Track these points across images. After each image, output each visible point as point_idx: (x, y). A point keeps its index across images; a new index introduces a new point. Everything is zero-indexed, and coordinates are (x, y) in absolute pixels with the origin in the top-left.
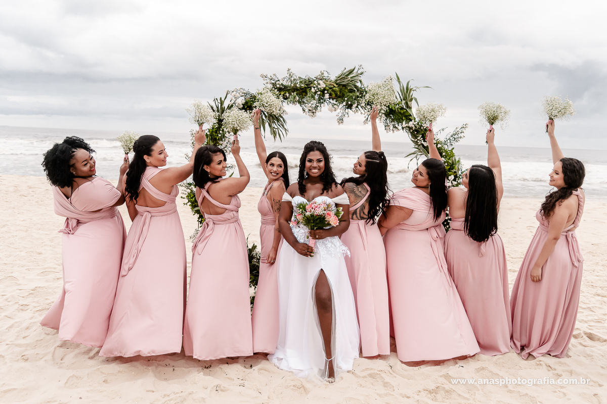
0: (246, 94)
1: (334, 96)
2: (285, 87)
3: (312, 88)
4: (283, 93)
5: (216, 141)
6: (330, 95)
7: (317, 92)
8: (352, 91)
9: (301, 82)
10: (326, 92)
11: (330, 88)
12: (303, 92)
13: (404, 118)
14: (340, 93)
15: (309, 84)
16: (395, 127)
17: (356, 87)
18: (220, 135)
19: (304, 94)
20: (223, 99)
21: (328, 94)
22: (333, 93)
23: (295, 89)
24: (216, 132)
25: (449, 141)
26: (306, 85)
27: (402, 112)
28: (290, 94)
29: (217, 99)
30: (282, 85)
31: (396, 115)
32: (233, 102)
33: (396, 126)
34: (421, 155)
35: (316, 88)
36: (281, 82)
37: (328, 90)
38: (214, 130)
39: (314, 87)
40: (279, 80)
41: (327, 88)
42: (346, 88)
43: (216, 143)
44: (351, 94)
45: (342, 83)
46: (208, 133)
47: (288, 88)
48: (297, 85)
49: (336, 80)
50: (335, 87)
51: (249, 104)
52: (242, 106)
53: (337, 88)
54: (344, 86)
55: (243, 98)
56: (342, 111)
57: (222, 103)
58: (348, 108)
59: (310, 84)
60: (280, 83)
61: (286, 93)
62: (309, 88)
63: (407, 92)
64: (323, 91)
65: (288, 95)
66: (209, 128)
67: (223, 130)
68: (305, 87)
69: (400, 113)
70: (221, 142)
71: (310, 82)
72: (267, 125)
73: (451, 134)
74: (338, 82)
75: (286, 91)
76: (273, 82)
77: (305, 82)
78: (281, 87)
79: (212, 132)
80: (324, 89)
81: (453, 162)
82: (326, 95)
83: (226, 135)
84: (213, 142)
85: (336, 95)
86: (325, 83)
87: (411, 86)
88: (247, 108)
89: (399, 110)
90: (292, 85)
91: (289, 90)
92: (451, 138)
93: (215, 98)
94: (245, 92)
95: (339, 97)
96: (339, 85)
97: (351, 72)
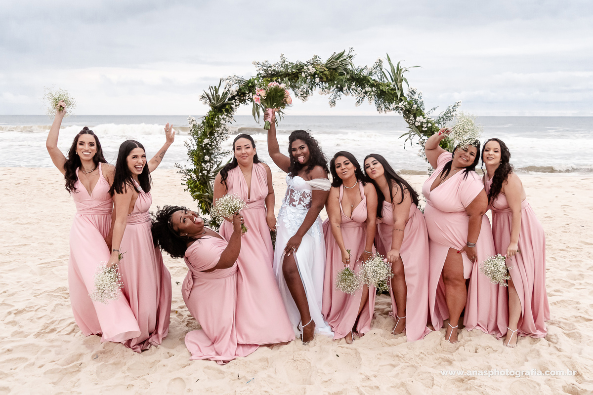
0: (240, 81)
1: (325, 79)
2: (278, 72)
3: (303, 73)
4: (275, 79)
5: (212, 128)
6: (321, 78)
7: (308, 76)
8: (342, 74)
9: (292, 67)
10: (316, 76)
11: (320, 72)
12: (295, 77)
13: (395, 99)
14: (331, 77)
15: (300, 68)
16: (387, 108)
17: (346, 70)
18: (215, 123)
19: (296, 79)
20: (217, 87)
21: (319, 79)
22: (324, 77)
23: (287, 75)
24: (212, 120)
25: (442, 120)
26: (298, 70)
27: (393, 93)
28: (282, 80)
29: (212, 87)
30: (274, 70)
31: (387, 96)
32: (227, 89)
33: (388, 106)
34: (414, 134)
35: (306, 73)
36: (273, 68)
37: (318, 75)
38: (210, 117)
39: (305, 72)
40: (271, 67)
41: (318, 72)
42: (336, 71)
43: (213, 130)
44: (341, 77)
45: (332, 67)
46: (205, 121)
47: (281, 74)
48: (289, 71)
49: (327, 64)
50: (325, 71)
51: (243, 91)
52: (236, 93)
53: (327, 72)
54: (334, 69)
55: (237, 85)
56: (334, 94)
57: (217, 90)
58: (339, 91)
59: (302, 69)
60: (272, 70)
61: (278, 79)
62: (300, 72)
63: (397, 73)
64: (313, 76)
65: (279, 80)
66: (206, 115)
67: (218, 118)
68: (297, 72)
69: (391, 94)
70: (217, 129)
71: (301, 66)
72: (261, 111)
73: (444, 113)
74: (328, 65)
75: (278, 76)
76: (265, 68)
77: (297, 67)
78: (273, 73)
79: (209, 119)
80: (315, 74)
81: (445, 140)
82: (316, 79)
83: (221, 122)
84: (210, 129)
85: (327, 78)
86: (315, 68)
87: (402, 66)
88: (241, 94)
89: (390, 91)
90: (284, 70)
91: (282, 75)
92: (444, 117)
93: (211, 86)
94: (239, 79)
95: (331, 80)
96: (329, 68)
97: (341, 55)
